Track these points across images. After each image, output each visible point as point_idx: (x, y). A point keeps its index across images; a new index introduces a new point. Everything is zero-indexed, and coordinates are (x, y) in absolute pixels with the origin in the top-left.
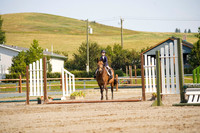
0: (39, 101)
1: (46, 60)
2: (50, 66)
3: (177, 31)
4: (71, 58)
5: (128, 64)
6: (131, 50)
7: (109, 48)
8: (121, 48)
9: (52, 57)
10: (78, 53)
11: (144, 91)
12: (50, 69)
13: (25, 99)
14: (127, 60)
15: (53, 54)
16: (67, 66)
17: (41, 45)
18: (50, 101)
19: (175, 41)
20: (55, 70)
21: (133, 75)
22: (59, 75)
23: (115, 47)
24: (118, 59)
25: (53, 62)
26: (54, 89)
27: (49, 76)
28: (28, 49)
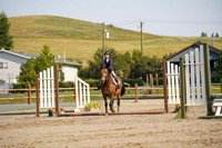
0: (50, 114)
1: (58, 68)
2: (62, 74)
3: (203, 35)
4: (85, 65)
5: (148, 72)
6: (151, 57)
7: (127, 54)
8: (140, 54)
9: (64, 65)
10: (93, 60)
11: (166, 102)
12: (63, 78)
13: (35, 110)
14: (147, 68)
15: (65, 61)
16: (81, 75)
17: (52, 51)
18: (63, 113)
19: (201, 47)
20: (67, 79)
21: (155, 84)
22: (72, 85)
23: (135, 53)
24: (137, 66)
25: (65, 70)
26: (66, 99)
27: (61, 85)
28: (38, 55)
